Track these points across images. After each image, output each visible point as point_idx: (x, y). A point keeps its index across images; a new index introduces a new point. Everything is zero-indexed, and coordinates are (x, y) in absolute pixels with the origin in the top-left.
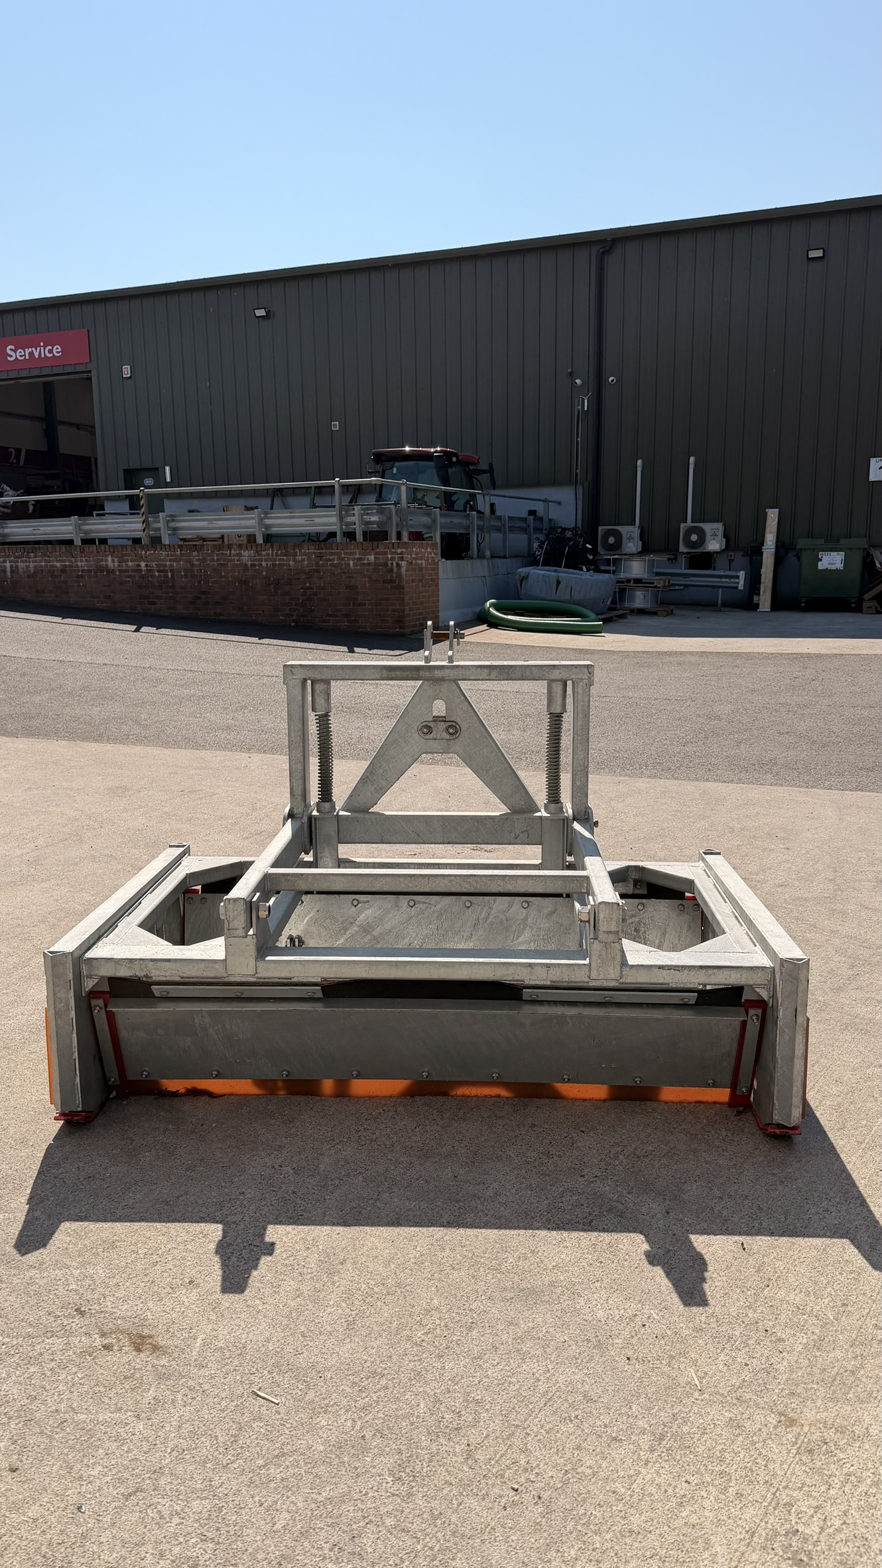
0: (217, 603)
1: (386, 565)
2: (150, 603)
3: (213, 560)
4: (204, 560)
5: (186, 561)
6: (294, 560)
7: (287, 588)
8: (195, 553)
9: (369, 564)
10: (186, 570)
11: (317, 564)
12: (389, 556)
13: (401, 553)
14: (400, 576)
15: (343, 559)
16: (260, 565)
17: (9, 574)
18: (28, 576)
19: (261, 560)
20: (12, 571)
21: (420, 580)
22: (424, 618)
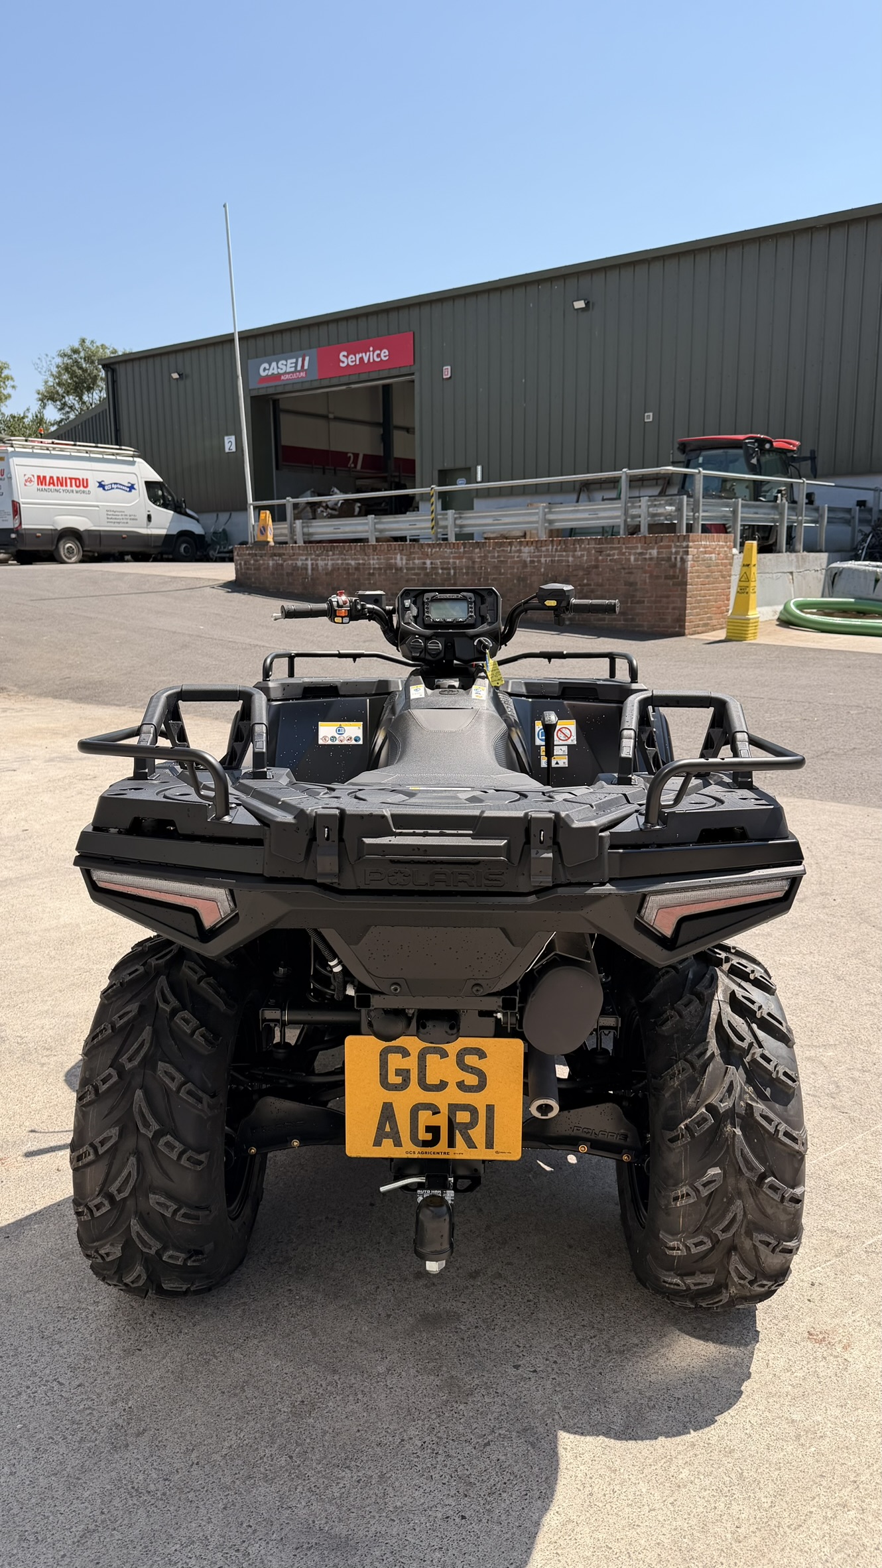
1: (669, 559)
3: (493, 557)
4: (485, 557)
5: (470, 558)
6: (573, 556)
8: (477, 550)
9: (651, 559)
10: (468, 568)
11: (597, 560)
13: (686, 550)
14: (684, 571)
15: (624, 554)
16: (539, 561)
17: (310, 571)
18: (327, 574)
19: (541, 556)
20: (313, 569)
21: (708, 576)
22: (710, 618)
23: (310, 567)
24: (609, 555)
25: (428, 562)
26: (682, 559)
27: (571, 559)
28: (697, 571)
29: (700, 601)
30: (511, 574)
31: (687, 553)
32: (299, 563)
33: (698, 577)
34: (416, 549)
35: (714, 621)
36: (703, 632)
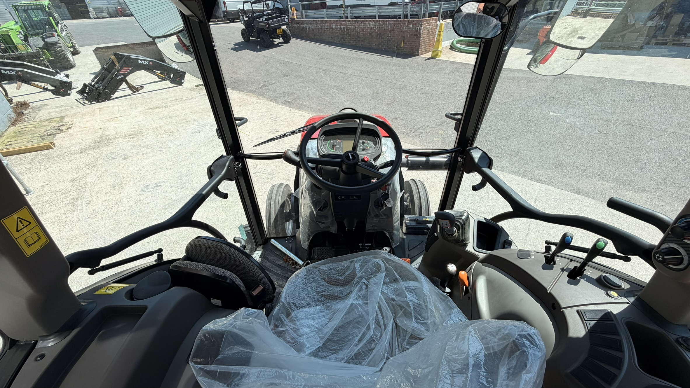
0: (362, 41)
1: (415, 29)
2: (344, 40)
3: (361, 26)
4: (359, 25)
5: (354, 26)
8: (357, 23)
9: (410, 28)
10: (354, 29)
11: (393, 28)
12: (417, 25)
13: (422, 24)
14: (420, 33)
15: (401, 26)
16: (376, 28)
17: (307, 29)
18: (312, 30)
19: (376, 26)
20: (308, 28)
21: (428, 34)
22: (428, 48)
23: (307, 27)
24: (397, 26)
25: (342, 27)
26: (419, 28)
27: (385, 27)
28: (424, 33)
29: (425, 43)
30: (367, 32)
31: (421, 26)
32: (304, 26)
33: (425, 35)
34: (338, 22)
35: (429, 49)
36: (425, 54)
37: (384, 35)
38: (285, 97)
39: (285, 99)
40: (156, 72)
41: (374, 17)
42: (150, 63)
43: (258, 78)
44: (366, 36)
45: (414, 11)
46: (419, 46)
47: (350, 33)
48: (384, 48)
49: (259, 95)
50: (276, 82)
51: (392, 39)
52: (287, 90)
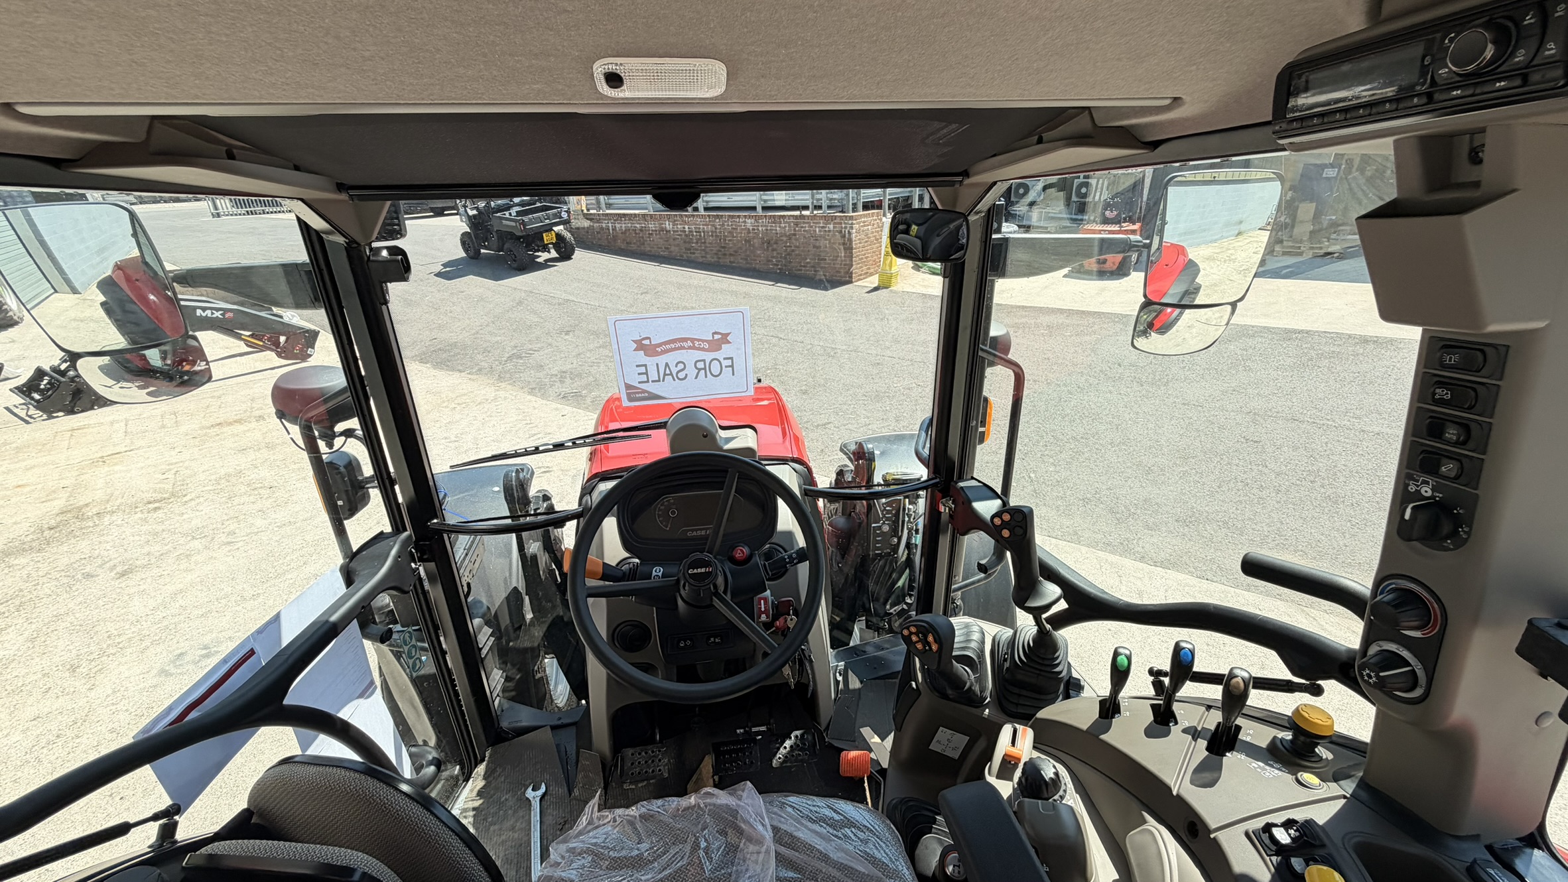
0: (731, 255)
1: (841, 232)
2: (691, 253)
3: (728, 225)
4: (723, 225)
5: (713, 225)
6: (780, 227)
7: (775, 246)
8: (717, 220)
9: (829, 231)
10: (712, 232)
11: (795, 230)
12: (843, 226)
13: (852, 224)
14: (850, 240)
15: (812, 227)
16: (758, 229)
17: (611, 231)
18: (622, 233)
19: (758, 226)
21: (866, 242)
22: (869, 269)
23: (610, 228)
24: (802, 227)
25: (688, 227)
26: (849, 231)
27: (778, 229)
28: (859, 239)
29: (862, 259)
30: (741, 237)
31: (852, 228)
32: (604, 225)
33: (860, 243)
34: (678, 218)
35: (872, 270)
36: (864, 278)
37: (776, 243)
38: (564, 382)
39: (566, 389)
40: (242, 334)
41: (754, 208)
42: (227, 316)
43: (499, 338)
44: (740, 245)
45: (835, 199)
46: (852, 265)
47: (705, 239)
48: (779, 269)
49: (500, 378)
50: (542, 348)
51: (793, 251)
52: (568, 367)
